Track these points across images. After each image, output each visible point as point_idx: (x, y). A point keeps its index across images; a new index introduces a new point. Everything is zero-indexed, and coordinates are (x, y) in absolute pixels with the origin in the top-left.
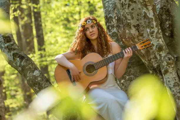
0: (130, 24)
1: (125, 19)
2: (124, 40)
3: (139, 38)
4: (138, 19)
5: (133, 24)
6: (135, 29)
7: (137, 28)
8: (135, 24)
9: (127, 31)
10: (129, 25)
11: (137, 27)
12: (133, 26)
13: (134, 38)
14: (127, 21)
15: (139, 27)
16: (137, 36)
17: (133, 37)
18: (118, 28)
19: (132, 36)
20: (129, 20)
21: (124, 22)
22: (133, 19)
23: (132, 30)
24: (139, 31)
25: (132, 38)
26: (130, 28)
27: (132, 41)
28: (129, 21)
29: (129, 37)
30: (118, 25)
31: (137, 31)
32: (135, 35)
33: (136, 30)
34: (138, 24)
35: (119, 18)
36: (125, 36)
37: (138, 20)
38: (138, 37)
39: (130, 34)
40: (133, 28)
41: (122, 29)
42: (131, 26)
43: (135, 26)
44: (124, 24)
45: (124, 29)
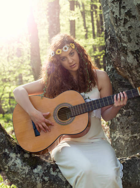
0: (126, 49)
1: (119, 40)
2: (118, 68)
3: (138, 69)
4: (137, 42)
5: (131, 48)
6: (133, 57)
7: (135, 55)
8: (134, 50)
9: (123, 58)
10: (124, 50)
11: (135, 53)
12: (130, 52)
13: (132, 70)
14: (122, 44)
15: (138, 54)
16: (135, 66)
17: (130, 67)
18: (111, 52)
19: (129, 65)
20: (125, 43)
21: (118, 44)
22: (130, 42)
23: (129, 57)
24: (138, 61)
25: (129, 69)
26: (126, 54)
27: (129, 72)
28: (124, 45)
29: (124, 67)
30: (111, 47)
31: (136, 60)
32: (132, 65)
33: (134, 59)
34: (138, 50)
35: (113, 38)
36: (120, 64)
37: (137, 44)
38: (136, 68)
39: (126, 62)
40: (129, 54)
41: (116, 54)
42: (128, 51)
43: (132, 53)
44: (119, 47)
45: (119, 54)
